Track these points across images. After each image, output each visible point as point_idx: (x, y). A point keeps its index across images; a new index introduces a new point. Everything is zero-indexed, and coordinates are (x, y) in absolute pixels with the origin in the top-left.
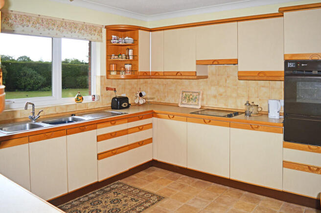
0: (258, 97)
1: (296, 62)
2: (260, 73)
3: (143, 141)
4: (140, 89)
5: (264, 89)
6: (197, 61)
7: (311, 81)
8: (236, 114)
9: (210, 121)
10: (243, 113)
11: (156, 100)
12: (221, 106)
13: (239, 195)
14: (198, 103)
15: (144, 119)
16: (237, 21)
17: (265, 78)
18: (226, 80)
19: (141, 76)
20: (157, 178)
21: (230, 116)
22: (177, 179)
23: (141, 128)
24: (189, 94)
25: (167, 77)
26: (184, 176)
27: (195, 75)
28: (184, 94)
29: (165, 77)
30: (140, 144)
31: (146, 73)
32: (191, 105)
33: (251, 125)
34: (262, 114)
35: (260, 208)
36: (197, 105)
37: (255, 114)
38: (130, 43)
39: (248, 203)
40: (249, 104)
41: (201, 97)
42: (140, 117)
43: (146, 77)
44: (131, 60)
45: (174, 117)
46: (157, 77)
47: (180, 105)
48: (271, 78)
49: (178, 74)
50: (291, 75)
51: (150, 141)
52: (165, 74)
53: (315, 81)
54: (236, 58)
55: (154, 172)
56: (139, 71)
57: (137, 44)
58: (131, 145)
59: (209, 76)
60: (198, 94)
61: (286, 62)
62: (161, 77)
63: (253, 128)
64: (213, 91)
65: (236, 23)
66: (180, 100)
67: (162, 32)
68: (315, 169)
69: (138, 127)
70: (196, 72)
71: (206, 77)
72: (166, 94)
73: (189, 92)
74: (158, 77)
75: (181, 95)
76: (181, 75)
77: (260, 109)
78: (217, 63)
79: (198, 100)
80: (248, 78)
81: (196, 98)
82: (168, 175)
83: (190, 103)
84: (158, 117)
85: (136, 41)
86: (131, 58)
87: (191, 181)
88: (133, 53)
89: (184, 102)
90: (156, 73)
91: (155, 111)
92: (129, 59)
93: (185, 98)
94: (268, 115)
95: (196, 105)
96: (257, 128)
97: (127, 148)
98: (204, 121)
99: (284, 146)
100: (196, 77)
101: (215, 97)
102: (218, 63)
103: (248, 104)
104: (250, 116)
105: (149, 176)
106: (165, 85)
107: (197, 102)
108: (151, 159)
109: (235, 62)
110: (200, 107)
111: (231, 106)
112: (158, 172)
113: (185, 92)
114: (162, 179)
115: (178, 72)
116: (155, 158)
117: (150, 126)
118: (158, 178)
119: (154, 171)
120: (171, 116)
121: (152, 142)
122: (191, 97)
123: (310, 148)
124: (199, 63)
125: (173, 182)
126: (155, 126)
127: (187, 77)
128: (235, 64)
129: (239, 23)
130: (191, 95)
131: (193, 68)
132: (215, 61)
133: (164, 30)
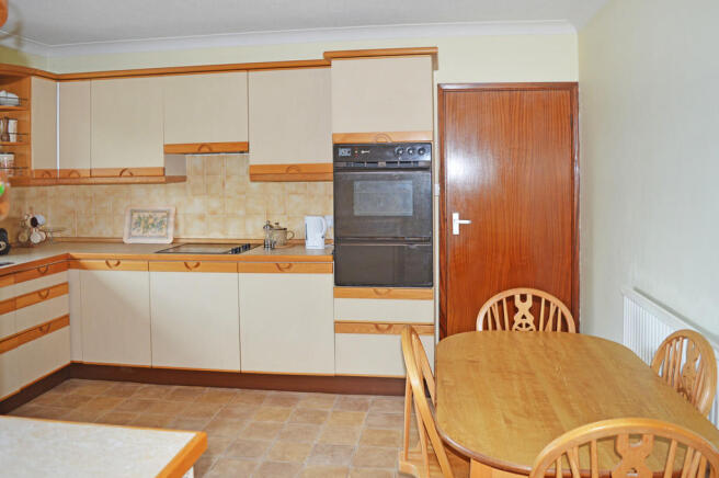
0: (285, 214)
1: (352, 147)
2: (290, 167)
3: (49, 324)
4: (31, 209)
5: (295, 198)
6: (166, 146)
7: (376, 178)
8: (247, 247)
9: (198, 265)
10: (259, 245)
11: (67, 233)
12: (216, 235)
13: (260, 400)
14: (167, 234)
15: (49, 274)
16: (248, 70)
17: (299, 177)
18: (224, 185)
19: (36, 179)
20: (86, 399)
21: (236, 251)
22: (133, 392)
23: (44, 294)
24: (147, 214)
25: (100, 180)
26: (146, 386)
27: (161, 173)
28: (136, 215)
29: (93, 180)
30: (44, 329)
31: (47, 172)
32: (151, 237)
33: (278, 265)
34: (294, 245)
35: (300, 413)
36: (166, 236)
37: (281, 244)
38: (12, 106)
39: (278, 409)
40: (271, 227)
41: (172, 219)
42: (42, 269)
43: (47, 181)
44: (13, 145)
45: (119, 263)
46: (73, 181)
47: (126, 240)
48: (309, 177)
49: (124, 174)
50: (344, 169)
51: (64, 321)
52: (94, 174)
53: (383, 178)
54: (245, 140)
55: (78, 389)
56: (33, 168)
57: (29, 109)
58: (25, 332)
59: (189, 177)
60: (165, 214)
61: (336, 147)
62: (82, 181)
63: (280, 270)
64: (197, 205)
65: (244, 73)
66: (126, 230)
67: (87, 83)
68: (386, 326)
69: (39, 292)
70: (164, 169)
71: (183, 179)
72: (93, 219)
73: (146, 211)
74: (77, 181)
75: (127, 218)
76: (132, 175)
77: (289, 236)
78: (207, 150)
79: (167, 227)
80: (270, 177)
81: (162, 223)
82: (109, 388)
83: (150, 233)
84: (83, 267)
85: (24, 102)
86: (13, 139)
87: (163, 391)
88: (19, 126)
89: (134, 233)
90: (73, 171)
91: (74, 254)
92: (8, 140)
93: (138, 224)
94: (304, 245)
95: (163, 237)
96: (289, 267)
97: (16, 340)
98: (186, 265)
99: (336, 295)
100: (163, 179)
101: (202, 217)
102: (210, 149)
103: (269, 227)
104: (273, 249)
105: (67, 398)
106: (91, 198)
107: (164, 230)
108: (67, 362)
109: (243, 148)
110: (171, 241)
111: (235, 233)
112: (86, 387)
113: (135, 211)
114: (98, 398)
115: (124, 170)
116: (78, 359)
117: (64, 288)
118: (89, 398)
119: (75, 386)
120: (112, 263)
121: (69, 324)
122: (151, 221)
123: (377, 293)
124: (170, 150)
125: (125, 399)
126: (74, 288)
127: (144, 180)
128: (242, 152)
129: (251, 73)
130: (151, 217)
131: (156, 160)
132: (203, 145)
133: (90, 78)
